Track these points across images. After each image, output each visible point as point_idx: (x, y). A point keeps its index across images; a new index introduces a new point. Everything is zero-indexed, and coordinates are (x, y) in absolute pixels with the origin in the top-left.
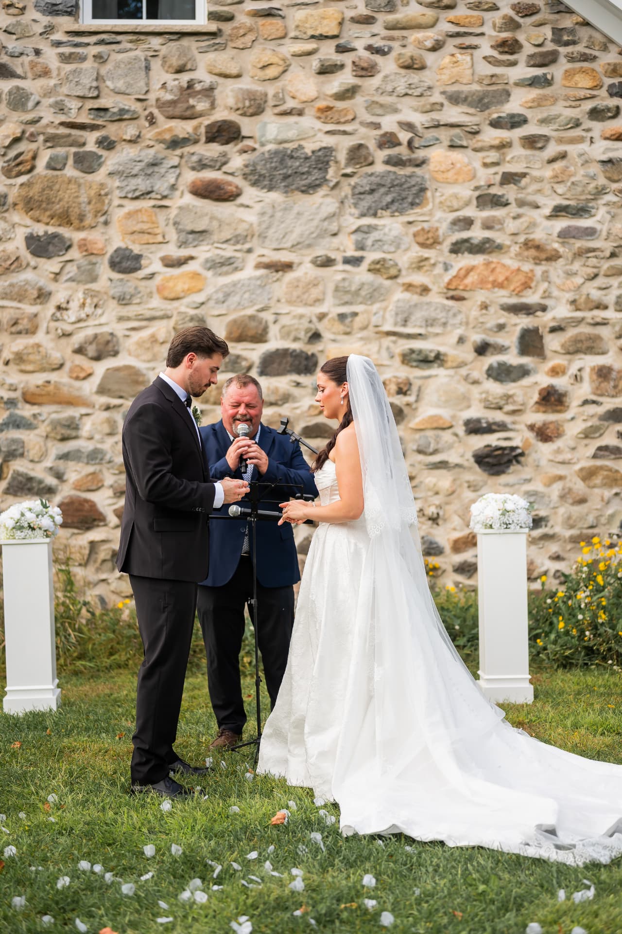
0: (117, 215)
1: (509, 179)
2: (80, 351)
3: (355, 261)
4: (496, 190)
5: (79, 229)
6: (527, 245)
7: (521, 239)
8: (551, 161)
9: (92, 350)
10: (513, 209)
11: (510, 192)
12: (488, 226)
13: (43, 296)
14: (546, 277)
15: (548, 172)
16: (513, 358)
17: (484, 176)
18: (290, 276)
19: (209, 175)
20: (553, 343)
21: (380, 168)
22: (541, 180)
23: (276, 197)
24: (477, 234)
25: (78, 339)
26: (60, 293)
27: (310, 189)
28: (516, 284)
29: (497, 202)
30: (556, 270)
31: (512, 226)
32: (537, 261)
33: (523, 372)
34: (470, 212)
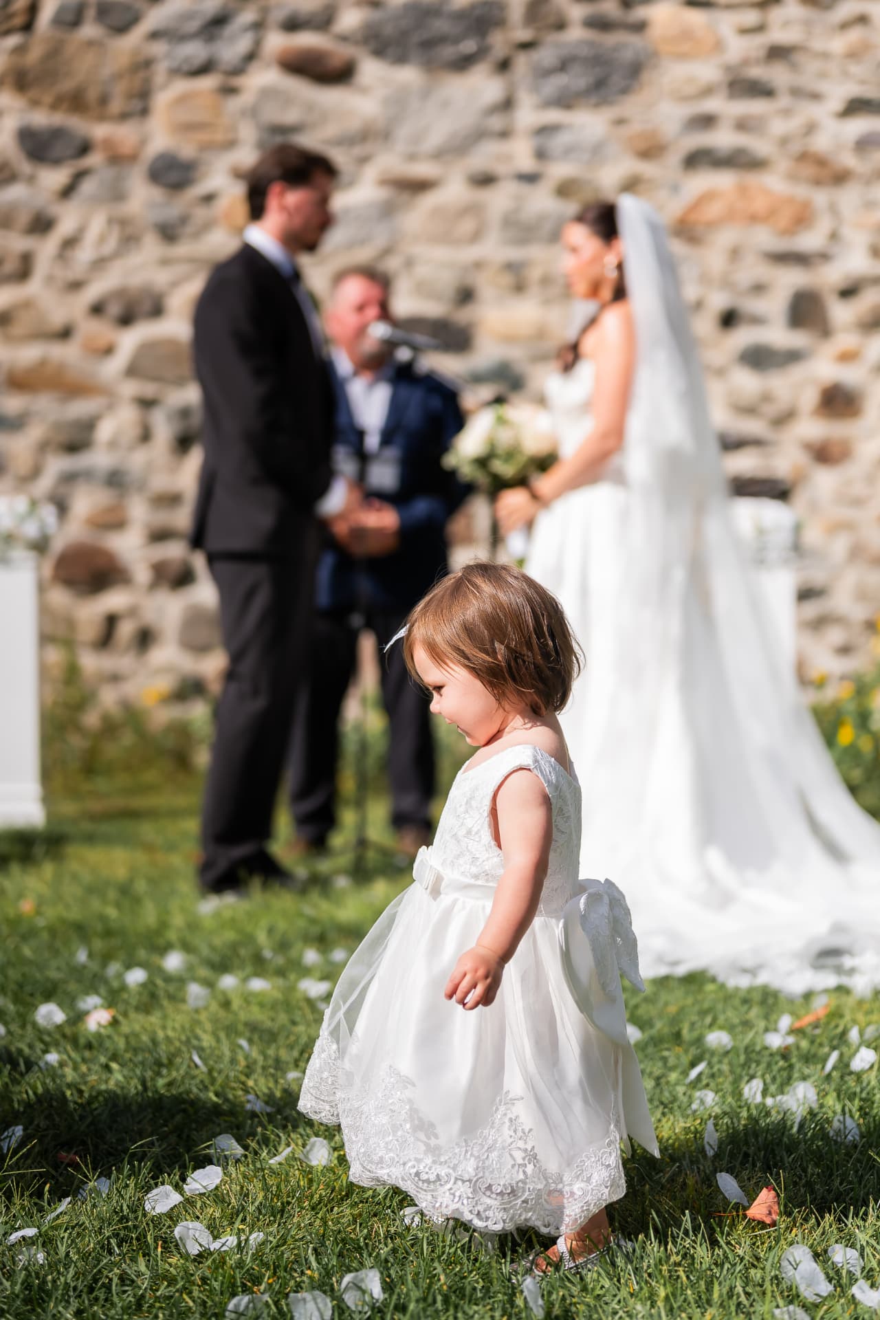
0: (163, 99)
1: (777, 53)
2: (97, 309)
3: (530, 178)
4: (757, 72)
5: (102, 118)
6: (804, 157)
7: (796, 147)
8: (845, 26)
9: (114, 309)
10: (784, 101)
11: (778, 75)
12: (742, 125)
13: (41, 225)
14: (833, 210)
15: (838, 44)
16: (778, 335)
17: (738, 48)
18: (429, 201)
19: (307, 40)
20: (842, 313)
21: (576, 34)
22: (825, 56)
23: (409, 75)
24: (723, 139)
25: (95, 290)
26: (67, 220)
27: (463, 64)
28: (784, 219)
29: (760, 90)
30: (849, 198)
31: (779, 127)
32: (818, 182)
33: (793, 357)
34: (714, 105)
